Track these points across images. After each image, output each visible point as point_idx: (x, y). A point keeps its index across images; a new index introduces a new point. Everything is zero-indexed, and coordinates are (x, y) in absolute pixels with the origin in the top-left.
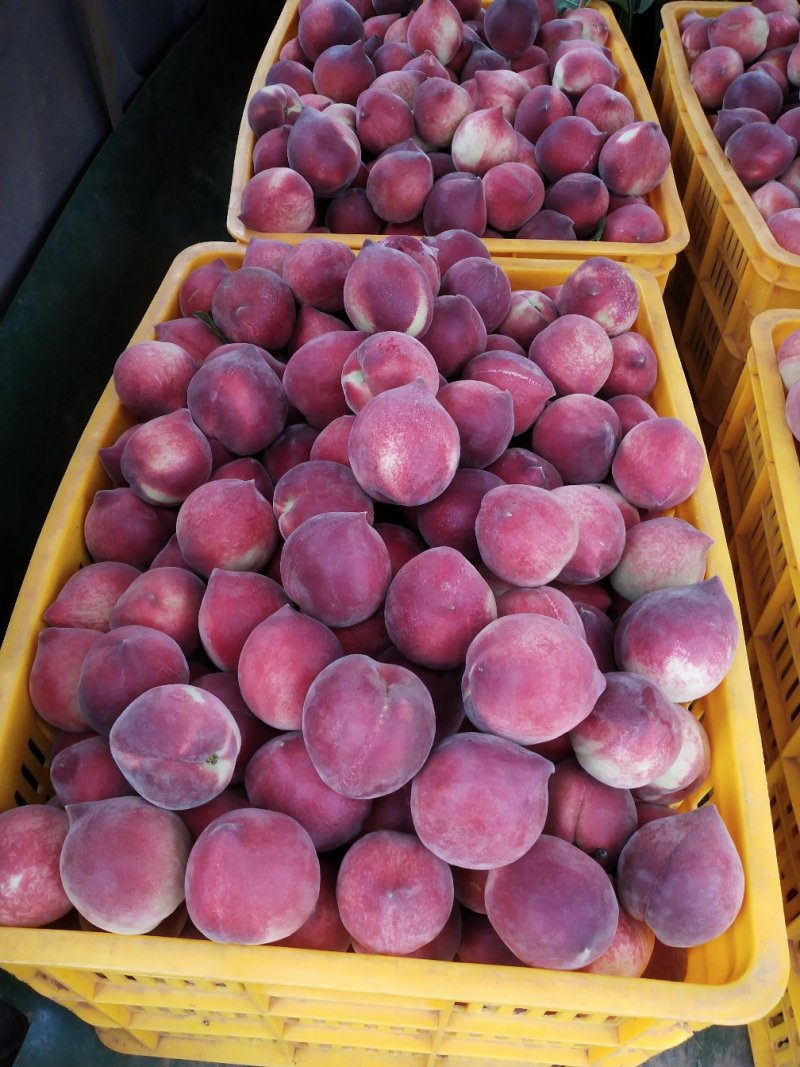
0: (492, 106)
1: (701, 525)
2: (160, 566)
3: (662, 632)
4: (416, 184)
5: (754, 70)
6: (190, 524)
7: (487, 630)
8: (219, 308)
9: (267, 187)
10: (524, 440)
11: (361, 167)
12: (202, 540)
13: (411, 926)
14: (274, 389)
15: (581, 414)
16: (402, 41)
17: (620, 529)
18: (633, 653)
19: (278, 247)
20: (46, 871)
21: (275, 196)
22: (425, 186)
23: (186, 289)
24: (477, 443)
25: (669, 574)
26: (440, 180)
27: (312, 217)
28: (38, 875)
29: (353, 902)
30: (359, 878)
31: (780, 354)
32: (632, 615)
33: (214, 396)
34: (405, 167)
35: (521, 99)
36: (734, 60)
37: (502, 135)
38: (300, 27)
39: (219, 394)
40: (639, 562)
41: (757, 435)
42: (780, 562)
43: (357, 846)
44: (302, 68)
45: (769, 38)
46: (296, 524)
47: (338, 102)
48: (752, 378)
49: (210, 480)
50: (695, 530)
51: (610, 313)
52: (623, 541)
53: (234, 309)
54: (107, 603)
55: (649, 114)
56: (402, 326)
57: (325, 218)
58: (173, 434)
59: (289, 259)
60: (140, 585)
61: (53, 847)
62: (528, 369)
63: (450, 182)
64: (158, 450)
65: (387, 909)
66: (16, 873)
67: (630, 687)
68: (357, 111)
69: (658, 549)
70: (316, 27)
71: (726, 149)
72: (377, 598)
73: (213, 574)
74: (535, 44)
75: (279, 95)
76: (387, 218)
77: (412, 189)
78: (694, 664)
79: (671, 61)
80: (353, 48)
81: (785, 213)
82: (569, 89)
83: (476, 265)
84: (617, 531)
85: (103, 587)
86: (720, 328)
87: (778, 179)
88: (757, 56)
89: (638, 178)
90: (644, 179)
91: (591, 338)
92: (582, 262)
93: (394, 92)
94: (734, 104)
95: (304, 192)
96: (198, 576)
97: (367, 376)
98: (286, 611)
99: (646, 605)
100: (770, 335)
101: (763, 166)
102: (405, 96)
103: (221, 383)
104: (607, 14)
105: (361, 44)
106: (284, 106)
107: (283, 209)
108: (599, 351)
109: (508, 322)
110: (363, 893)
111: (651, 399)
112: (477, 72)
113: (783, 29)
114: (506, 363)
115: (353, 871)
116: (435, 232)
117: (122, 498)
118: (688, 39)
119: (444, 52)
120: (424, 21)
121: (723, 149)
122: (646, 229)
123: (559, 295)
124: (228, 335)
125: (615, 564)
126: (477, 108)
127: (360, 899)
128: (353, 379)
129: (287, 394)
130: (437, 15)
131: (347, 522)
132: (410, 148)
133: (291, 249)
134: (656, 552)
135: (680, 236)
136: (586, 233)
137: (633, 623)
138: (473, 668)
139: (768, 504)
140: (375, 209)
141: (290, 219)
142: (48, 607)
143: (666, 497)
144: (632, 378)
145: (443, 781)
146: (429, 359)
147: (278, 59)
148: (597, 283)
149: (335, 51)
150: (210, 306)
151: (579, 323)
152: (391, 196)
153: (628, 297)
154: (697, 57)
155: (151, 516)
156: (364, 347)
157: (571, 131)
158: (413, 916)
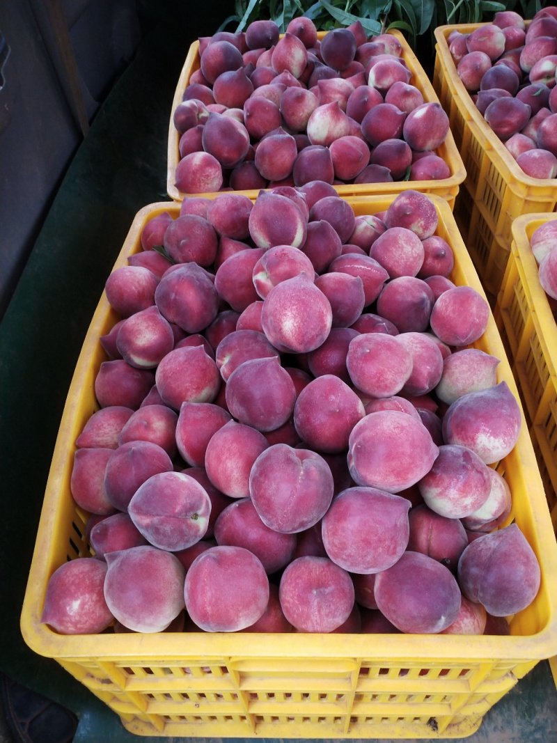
0: (330, 101)
1: (491, 353)
2: (147, 405)
3: (471, 418)
4: (286, 155)
5: (498, 64)
6: (165, 377)
7: (361, 423)
8: (169, 242)
9: (192, 164)
10: (372, 308)
11: (250, 148)
12: (173, 386)
13: (329, 612)
14: (210, 289)
15: (407, 289)
16: (268, 66)
17: (439, 357)
18: (455, 434)
19: (202, 202)
20: (95, 597)
21: (197, 170)
22: (293, 155)
23: (145, 234)
24: (342, 311)
25: (473, 384)
26: (302, 151)
27: (221, 182)
28: (90, 600)
29: (291, 600)
30: (294, 585)
31: (532, 242)
32: (452, 411)
33: (173, 296)
34: (279, 145)
35: (349, 95)
36: (484, 59)
37: (339, 119)
38: (202, 62)
39: (176, 295)
40: (453, 378)
41: (523, 296)
42: (546, 375)
43: (290, 566)
44: (205, 88)
45: (506, 44)
46: (232, 370)
47: (230, 107)
48: (516, 259)
49: (173, 349)
50: (487, 355)
51: (419, 225)
52: (442, 366)
53: (178, 242)
54: (115, 431)
55: (433, 97)
56: (289, 241)
57: (229, 182)
58: (149, 322)
59: (210, 208)
60: (136, 418)
61: (98, 582)
62: (371, 263)
63: (308, 152)
64: (139, 332)
65: (313, 602)
66: (76, 599)
67: (455, 452)
68: (245, 113)
69: (465, 369)
70: (212, 61)
71: (486, 115)
72: (288, 410)
73: (183, 405)
74: (354, 60)
75: (194, 107)
76: (269, 178)
77: (285, 157)
78: (495, 437)
79: (444, 63)
80: (238, 73)
81: (527, 153)
82: (380, 87)
83: (330, 201)
84: (438, 359)
85: (112, 421)
86: (493, 231)
87: (521, 132)
88: (499, 55)
89: (430, 139)
90: (434, 139)
91: (409, 241)
92: (398, 195)
93: (267, 98)
94: (488, 87)
95: (215, 166)
96: (173, 409)
97: (269, 274)
98: (231, 423)
99: (460, 403)
100: (525, 231)
101: (509, 124)
102: (274, 100)
103: (176, 287)
104: (400, 37)
105: (242, 70)
106: (196, 113)
107: (203, 178)
108: (414, 249)
109: (354, 236)
110: (297, 594)
111: (451, 277)
112: (319, 81)
113: (514, 38)
114: (356, 261)
115: (289, 581)
116: (301, 184)
117: (118, 366)
118: (454, 48)
119: (296, 70)
120: (282, 52)
121: (483, 116)
122: (438, 171)
123: (385, 217)
124: (175, 259)
125: (438, 381)
126: (321, 104)
127: (295, 597)
128: (261, 277)
129: (218, 291)
130: (290, 47)
131: (266, 363)
132: (280, 133)
133: (210, 202)
134: (463, 371)
135: (460, 174)
136: (398, 177)
137: (453, 415)
138: (354, 446)
139: (534, 339)
140: (261, 173)
141: (208, 184)
142: (78, 436)
143: (467, 336)
144: (438, 265)
145: (342, 517)
146: (307, 260)
147: (188, 84)
148: (409, 206)
149: (226, 76)
150: (163, 241)
151: (401, 232)
152: (271, 164)
153: (430, 215)
154: (460, 59)
155: (138, 376)
156: (266, 256)
157: (384, 113)
158: (330, 606)
